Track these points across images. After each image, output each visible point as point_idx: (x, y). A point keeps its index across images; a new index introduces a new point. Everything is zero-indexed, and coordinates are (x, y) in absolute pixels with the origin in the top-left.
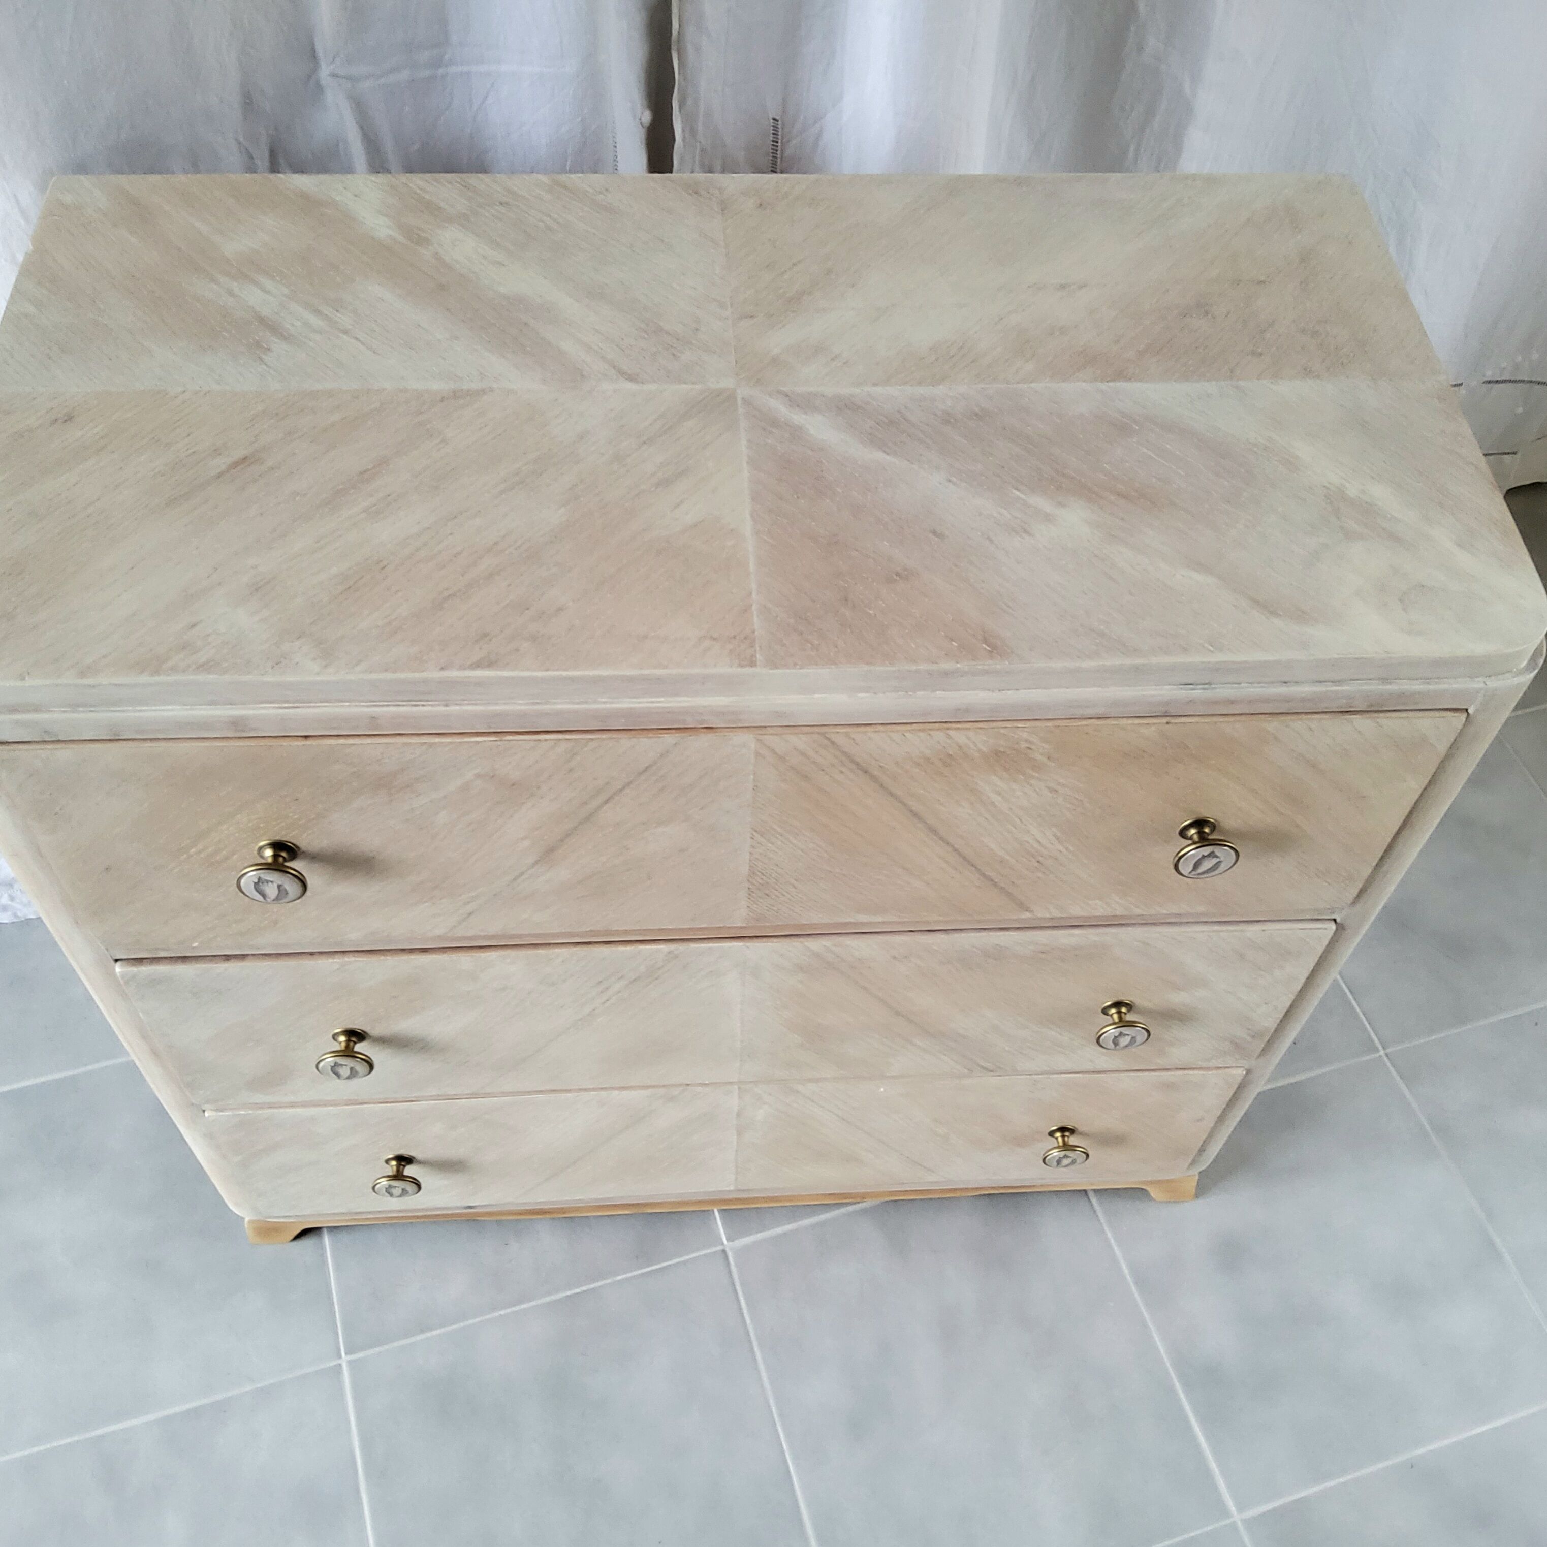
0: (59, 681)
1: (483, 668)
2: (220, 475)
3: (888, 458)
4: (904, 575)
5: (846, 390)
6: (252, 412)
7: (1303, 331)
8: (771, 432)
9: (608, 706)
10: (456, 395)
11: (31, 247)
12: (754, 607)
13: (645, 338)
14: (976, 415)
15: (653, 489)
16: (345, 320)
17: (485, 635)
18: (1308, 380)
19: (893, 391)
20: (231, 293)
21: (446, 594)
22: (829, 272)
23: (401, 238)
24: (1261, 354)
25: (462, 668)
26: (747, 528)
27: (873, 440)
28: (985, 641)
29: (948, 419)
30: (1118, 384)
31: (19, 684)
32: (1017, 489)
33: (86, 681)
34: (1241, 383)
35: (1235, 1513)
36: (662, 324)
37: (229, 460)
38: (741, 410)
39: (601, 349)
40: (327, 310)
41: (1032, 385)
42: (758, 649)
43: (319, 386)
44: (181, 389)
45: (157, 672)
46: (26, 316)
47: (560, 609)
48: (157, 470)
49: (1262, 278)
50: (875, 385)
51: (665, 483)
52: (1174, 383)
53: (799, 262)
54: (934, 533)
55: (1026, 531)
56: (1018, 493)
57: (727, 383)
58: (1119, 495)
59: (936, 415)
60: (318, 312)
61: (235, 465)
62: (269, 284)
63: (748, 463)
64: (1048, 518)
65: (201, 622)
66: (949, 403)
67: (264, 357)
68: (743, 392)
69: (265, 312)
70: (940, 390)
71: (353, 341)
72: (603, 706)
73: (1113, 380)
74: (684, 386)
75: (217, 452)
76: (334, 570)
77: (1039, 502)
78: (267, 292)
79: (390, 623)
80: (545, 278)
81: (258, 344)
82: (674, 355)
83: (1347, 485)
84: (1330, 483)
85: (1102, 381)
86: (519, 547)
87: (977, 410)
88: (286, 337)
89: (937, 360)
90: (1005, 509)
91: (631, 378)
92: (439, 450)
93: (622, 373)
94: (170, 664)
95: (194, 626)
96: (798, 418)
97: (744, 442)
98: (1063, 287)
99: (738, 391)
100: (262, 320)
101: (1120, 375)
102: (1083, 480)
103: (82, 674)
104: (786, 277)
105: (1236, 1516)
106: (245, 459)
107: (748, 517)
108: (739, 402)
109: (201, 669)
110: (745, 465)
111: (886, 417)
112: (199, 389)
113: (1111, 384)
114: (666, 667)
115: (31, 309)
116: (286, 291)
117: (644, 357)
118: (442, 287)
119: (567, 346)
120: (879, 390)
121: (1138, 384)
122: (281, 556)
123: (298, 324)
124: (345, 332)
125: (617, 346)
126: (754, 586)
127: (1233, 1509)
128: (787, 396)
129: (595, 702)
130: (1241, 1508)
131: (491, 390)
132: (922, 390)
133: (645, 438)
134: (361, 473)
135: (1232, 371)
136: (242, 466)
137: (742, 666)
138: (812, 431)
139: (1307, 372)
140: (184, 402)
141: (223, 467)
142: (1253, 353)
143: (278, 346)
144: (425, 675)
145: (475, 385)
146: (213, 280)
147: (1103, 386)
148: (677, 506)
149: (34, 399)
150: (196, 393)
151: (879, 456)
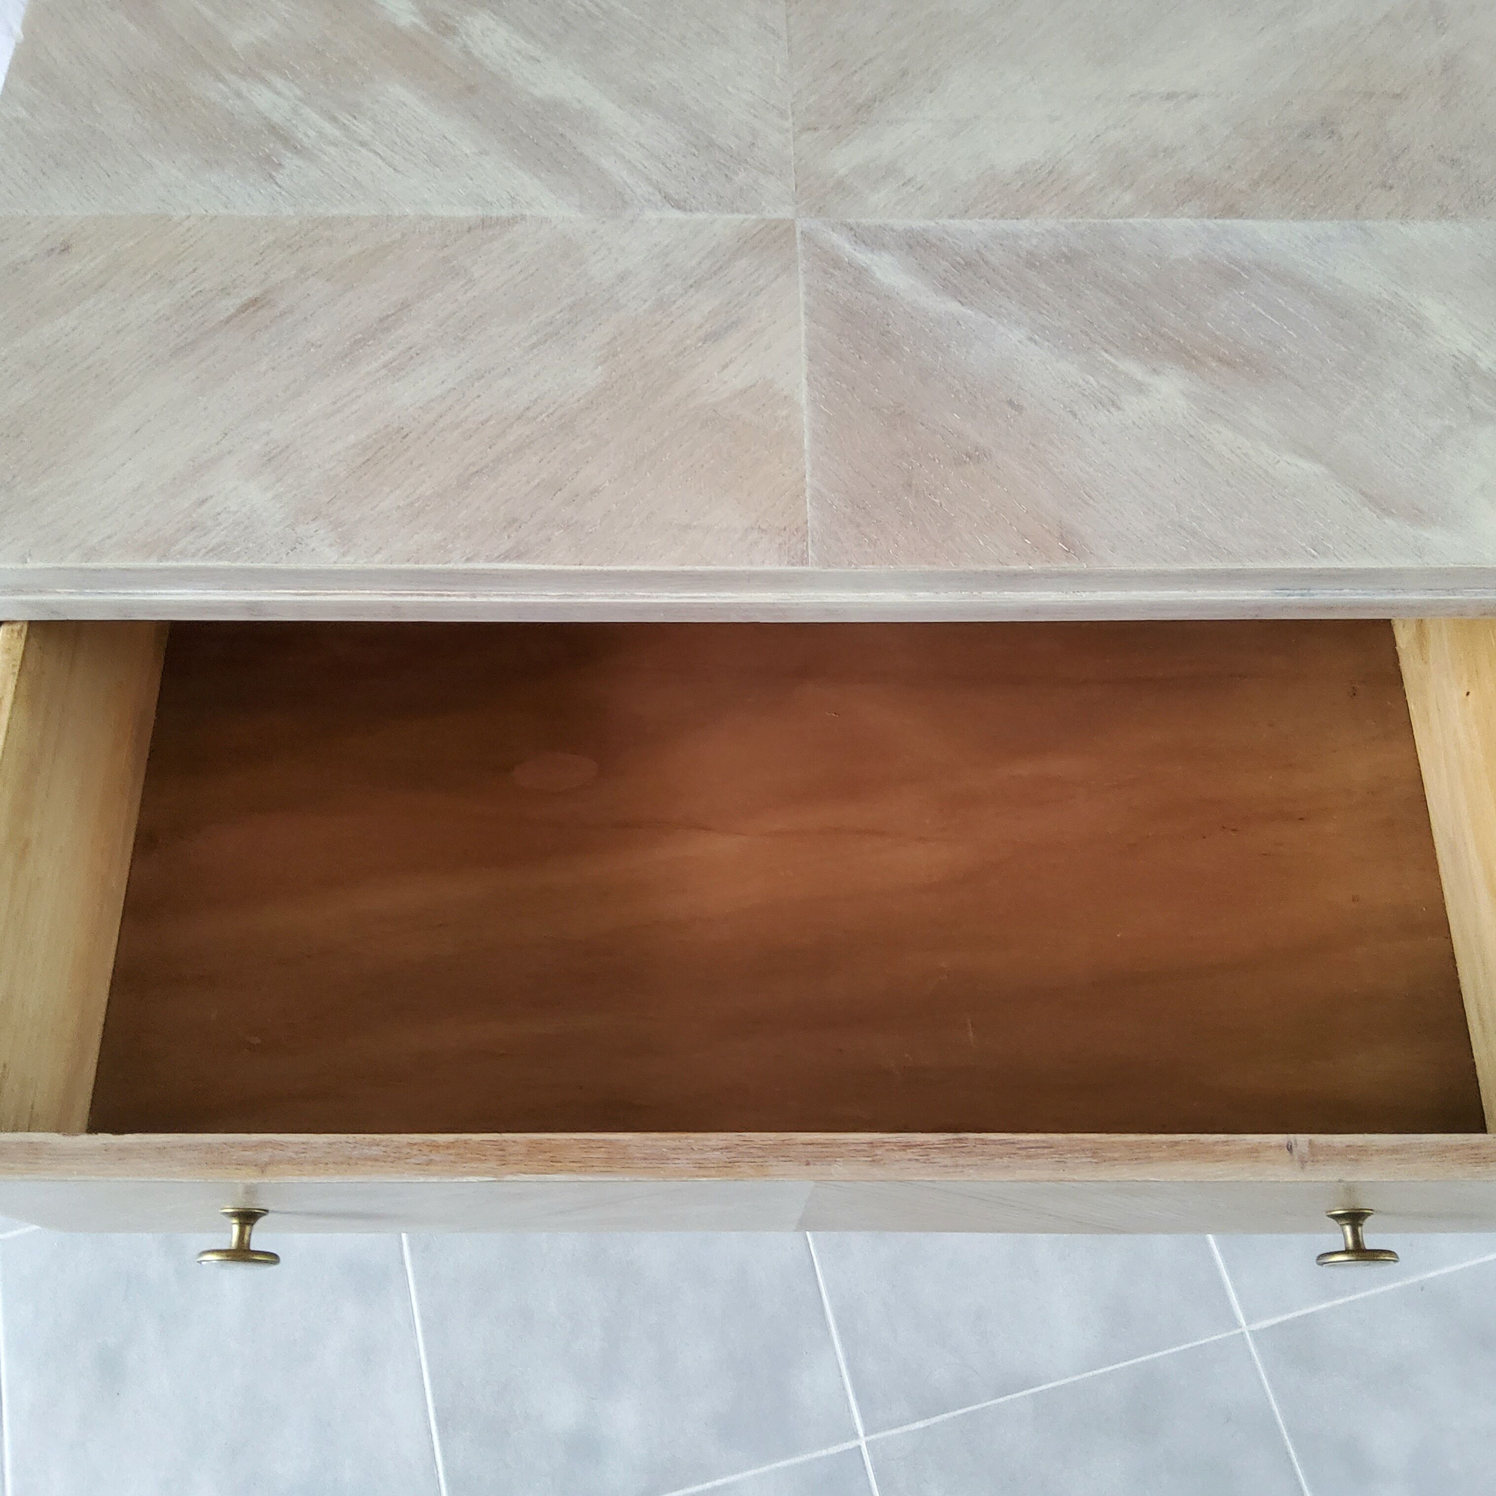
0: (63, 565)
1: (511, 560)
2: (228, 321)
3: (963, 309)
4: (976, 455)
5: (918, 224)
6: (263, 243)
7: (1441, 159)
8: (832, 275)
9: (646, 600)
10: (484, 223)
11: (22, 36)
12: (808, 493)
13: (694, 155)
14: (1065, 256)
15: (700, 344)
16: (363, 129)
17: (515, 520)
18: (1443, 221)
19: (972, 225)
20: (239, 95)
21: (473, 469)
22: (904, 73)
23: (426, 28)
24: (1391, 188)
25: (489, 559)
26: (803, 396)
27: (947, 288)
28: (1062, 539)
29: (1032, 261)
30: (1228, 222)
31: (20, 566)
32: (1106, 351)
33: (89, 565)
34: (1368, 223)
35: (1244, 1324)
36: (714, 136)
37: (239, 302)
38: (800, 247)
39: (646, 167)
40: (344, 118)
41: (1131, 220)
42: (810, 542)
43: (334, 212)
44: (184, 214)
45: (164, 557)
46: (18, 121)
47: (596, 491)
48: (161, 314)
49: (1399, 91)
50: (952, 217)
51: (714, 337)
52: (1291, 221)
53: (871, 60)
54: (1011, 403)
55: (1113, 404)
56: (1106, 355)
57: (785, 212)
58: (1220, 360)
59: (1019, 256)
60: (334, 119)
61: (244, 308)
62: (279, 83)
63: (806, 314)
64: (1140, 388)
65: (211, 497)
66: (1034, 241)
67: (274, 174)
68: (801, 224)
69: (276, 118)
70: (1024, 225)
71: (371, 155)
72: (640, 601)
73: (1222, 217)
74: (736, 215)
75: (225, 291)
76: (352, 439)
77: (1132, 368)
78: (278, 93)
79: (412, 504)
80: (585, 78)
81: (268, 159)
82: (726, 176)
83: (1479, 354)
84: (1459, 351)
85: (1209, 217)
86: (552, 414)
87: (1064, 249)
88: (298, 150)
89: (1023, 185)
90: (1092, 376)
91: (678, 205)
92: (466, 292)
93: (667, 197)
94: (178, 547)
95: (203, 502)
96: (863, 257)
97: (802, 289)
98: (1170, 96)
99: (798, 223)
100: (273, 129)
101: (1231, 211)
102: (1182, 341)
103: (87, 557)
104: (856, 78)
105: (1245, 1327)
106: (256, 300)
107: (804, 381)
108: (798, 235)
109: (211, 554)
110: (802, 316)
111: (963, 259)
112: (204, 212)
113: (1219, 221)
114: (709, 564)
115: (23, 114)
116: (298, 92)
117: (693, 179)
118: (471, 89)
119: (607, 163)
120: (956, 223)
121: (1249, 222)
122: (295, 421)
123: (312, 133)
124: (363, 144)
125: (663, 164)
126: (808, 466)
127: (1243, 1322)
128: (851, 229)
129: (633, 596)
130: (1250, 1320)
131: (523, 217)
132: (1005, 225)
133: (691, 282)
134: (381, 320)
135: (1357, 208)
136: (252, 309)
137: (793, 565)
138: (878, 275)
139: (1443, 212)
140: (189, 230)
141: (232, 310)
142: (1384, 185)
143: (291, 162)
144: (449, 566)
145: (504, 213)
146: (219, 78)
147: (1211, 223)
148: (725, 366)
149: (29, 223)
150: (202, 218)
151: (953, 306)
